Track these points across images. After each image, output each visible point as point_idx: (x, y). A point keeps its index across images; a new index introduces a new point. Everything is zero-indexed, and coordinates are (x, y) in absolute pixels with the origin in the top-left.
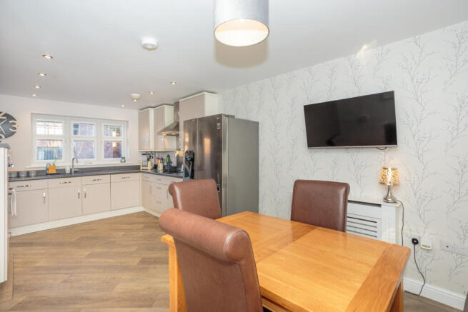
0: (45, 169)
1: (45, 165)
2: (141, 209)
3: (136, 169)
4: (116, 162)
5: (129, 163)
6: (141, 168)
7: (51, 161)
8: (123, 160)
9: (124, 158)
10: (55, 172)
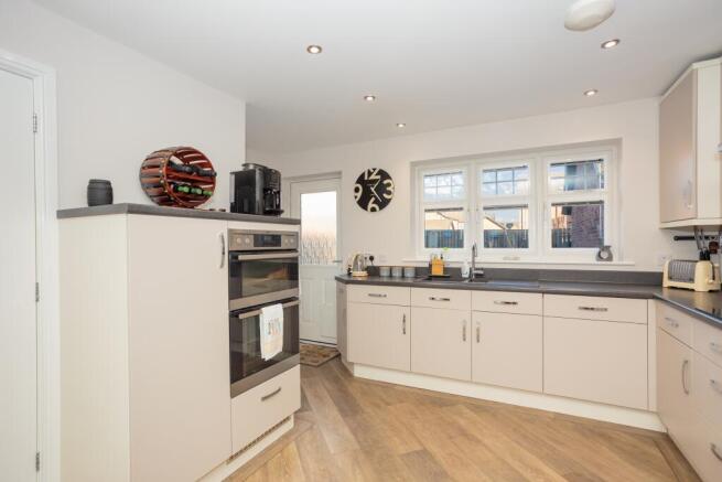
0: (427, 265)
1: (428, 259)
2: (650, 423)
3: (643, 284)
4: (581, 258)
5: (623, 262)
6: (667, 283)
7: (438, 251)
8: (604, 255)
9: (608, 247)
10: (441, 273)
